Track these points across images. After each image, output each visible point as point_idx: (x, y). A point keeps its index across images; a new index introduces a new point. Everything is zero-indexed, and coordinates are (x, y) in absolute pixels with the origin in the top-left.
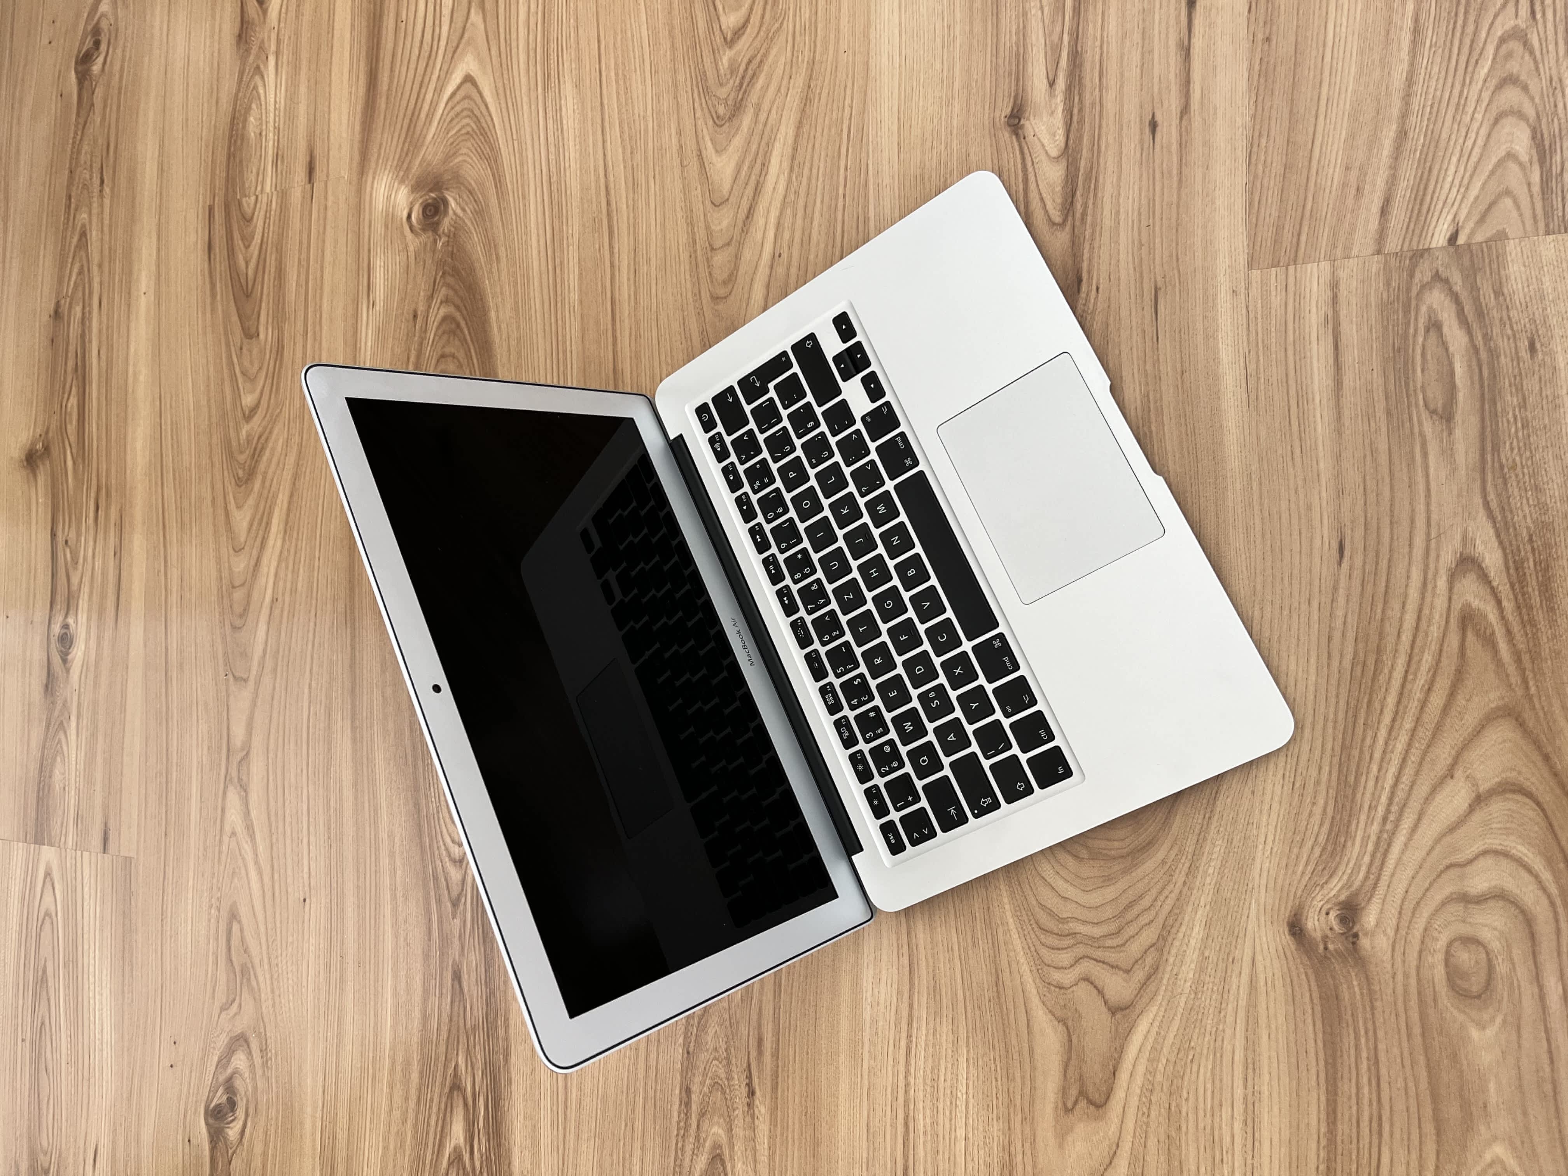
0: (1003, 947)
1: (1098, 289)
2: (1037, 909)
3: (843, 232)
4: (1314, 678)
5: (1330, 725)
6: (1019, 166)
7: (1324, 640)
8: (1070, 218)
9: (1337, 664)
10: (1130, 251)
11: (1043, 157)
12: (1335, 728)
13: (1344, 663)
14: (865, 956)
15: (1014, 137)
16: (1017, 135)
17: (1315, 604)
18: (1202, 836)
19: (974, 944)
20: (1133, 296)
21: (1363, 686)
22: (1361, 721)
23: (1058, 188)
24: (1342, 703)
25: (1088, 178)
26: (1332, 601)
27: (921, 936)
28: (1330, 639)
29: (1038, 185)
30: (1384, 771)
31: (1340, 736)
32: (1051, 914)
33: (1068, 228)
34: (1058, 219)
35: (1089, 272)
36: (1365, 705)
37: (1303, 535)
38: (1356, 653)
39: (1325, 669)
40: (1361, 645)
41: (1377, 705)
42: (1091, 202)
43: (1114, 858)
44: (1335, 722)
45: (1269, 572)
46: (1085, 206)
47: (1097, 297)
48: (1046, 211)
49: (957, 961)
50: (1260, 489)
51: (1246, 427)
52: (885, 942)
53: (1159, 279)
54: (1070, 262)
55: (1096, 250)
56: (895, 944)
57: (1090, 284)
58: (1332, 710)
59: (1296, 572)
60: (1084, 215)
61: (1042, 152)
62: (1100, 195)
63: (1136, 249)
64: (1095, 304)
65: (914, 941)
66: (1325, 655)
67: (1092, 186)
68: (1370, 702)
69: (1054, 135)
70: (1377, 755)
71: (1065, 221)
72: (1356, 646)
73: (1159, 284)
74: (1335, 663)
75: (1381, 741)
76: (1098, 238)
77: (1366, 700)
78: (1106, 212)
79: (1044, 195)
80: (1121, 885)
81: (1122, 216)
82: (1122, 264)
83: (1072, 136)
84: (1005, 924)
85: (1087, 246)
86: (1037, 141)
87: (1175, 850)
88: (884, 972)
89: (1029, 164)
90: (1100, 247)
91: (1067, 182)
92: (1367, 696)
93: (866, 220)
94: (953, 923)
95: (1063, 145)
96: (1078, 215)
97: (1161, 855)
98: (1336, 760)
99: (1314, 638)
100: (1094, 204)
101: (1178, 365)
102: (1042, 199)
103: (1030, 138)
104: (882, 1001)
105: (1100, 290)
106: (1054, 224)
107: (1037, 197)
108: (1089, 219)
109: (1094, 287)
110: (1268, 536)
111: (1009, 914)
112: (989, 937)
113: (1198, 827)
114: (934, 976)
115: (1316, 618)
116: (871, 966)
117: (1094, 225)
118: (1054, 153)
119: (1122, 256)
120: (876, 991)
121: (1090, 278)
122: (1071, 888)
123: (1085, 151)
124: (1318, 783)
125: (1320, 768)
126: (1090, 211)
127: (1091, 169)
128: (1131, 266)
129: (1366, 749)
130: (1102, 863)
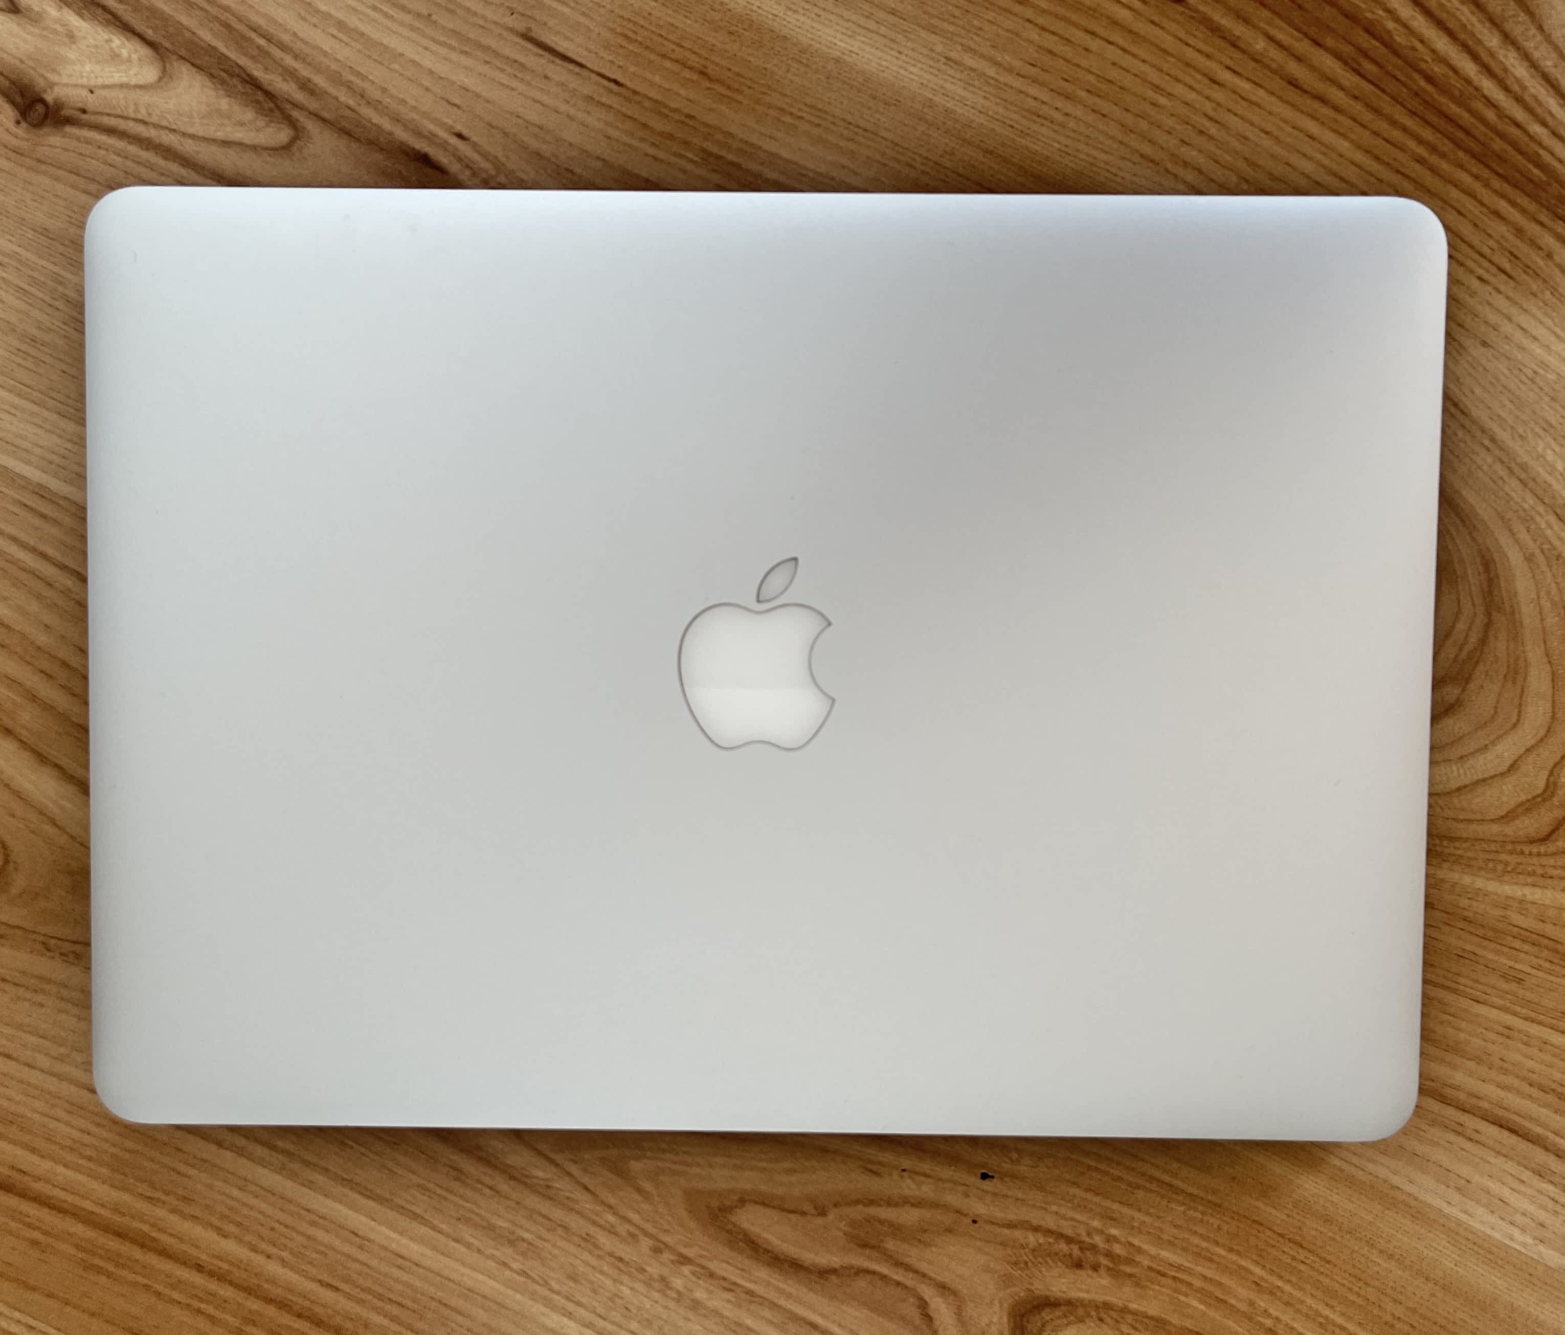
0: (1549, 929)
1: (460, 136)
2: (1509, 830)
3: (34, 550)
4: (1346, 144)
5: (1434, 160)
6: (133, 149)
7: (1292, 95)
8: (295, 114)
9: (1341, 94)
10: (426, 42)
11: (146, 98)
12: (1443, 155)
13: (1346, 83)
14: (1447, 1210)
15: (69, 129)
16: (69, 121)
17: (1226, 76)
18: (1516, 469)
19: (1520, 981)
20: (515, 84)
21: (1399, 74)
22: (1454, 109)
23: (224, 103)
24: (1409, 122)
25: (241, 42)
26: (1234, 45)
27: (1459, 1078)
28: (1293, 83)
29: (193, 137)
30: (1549, 119)
31: (1461, 154)
32: (1529, 806)
33: (310, 125)
34: (283, 135)
35: (418, 133)
36: (1429, 88)
37: (1100, 30)
38: (1338, 56)
39: (1340, 118)
40: (1330, 42)
41: (1438, 70)
42: (289, 61)
43: (1483, 641)
44: (1433, 149)
45: (1130, 119)
46: (290, 74)
47: (475, 146)
48: (254, 148)
49: (1535, 1030)
50: (982, 56)
51: (862, 21)
52: (1438, 1155)
53: (509, 21)
54: (378, 157)
55: (387, 100)
56: (1452, 1137)
57: (444, 145)
58: (1411, 144)
59: (1154, 76)
60: (306, 86)
61: (133, 95)
62: (286, 38)
63: (429, 31)
64: (485, 155)
65: (1462, 1096)
66: (1316, 104)
67: (262, 42)
68: (1429, 79)
69: (115, 57)
70: (1520, 115)
71: (293, 123)
72: (1327, 49)
73: (521, 26)
74: (1338, 96)
75: (1498, 95)
76: (366, 85)
77: (1423, 83)
78: (328, 44)
79: (220, 135)
80: (1534, 654)
81: (353, 21)
82: (442, 69)
83: (140, 27)
84: (1505, 904)
85: (367, 112)
86: (104, 93)
87: (1519, 528)
88: (1492, 1185)
89: (140, 129)
90: (384, 90)
91: (223, 82)
92: (1416, 76)
93: (40, 491)
94: (1465, 1003)
95: (144, 51)
96: (299, 96)
97: (1514, 556)
98: (1496, 183)
99: (1280, 108)
100: (296, 57)
101: (687, 74)
102: (226, 143)
103: (91, 102)
104: (1542, 1215)
105: (465, 132)
106: (286, 148)
107: (213, 148)
108: (320, 81)
109: (454, 141)
110: (1069, 88)
111: (1492, 886)
112: (1517, 944)
113: (1498, 467)
114: (1542, 1089)
115: (1247, 86)
116: (1470, 1205)
117: (336, 79)
118: (150, 74)
119: (428, 62)
120: (1519, 1219)
121: (431, 138)
122: (1499, 749)
123: (184, 19)
124: (1519, 232)
125: (1497, 214)
126: (305, 72)
127: (227, 26)
128: (454, 56)
129: (1500, 126)
130: (1481, 668)
